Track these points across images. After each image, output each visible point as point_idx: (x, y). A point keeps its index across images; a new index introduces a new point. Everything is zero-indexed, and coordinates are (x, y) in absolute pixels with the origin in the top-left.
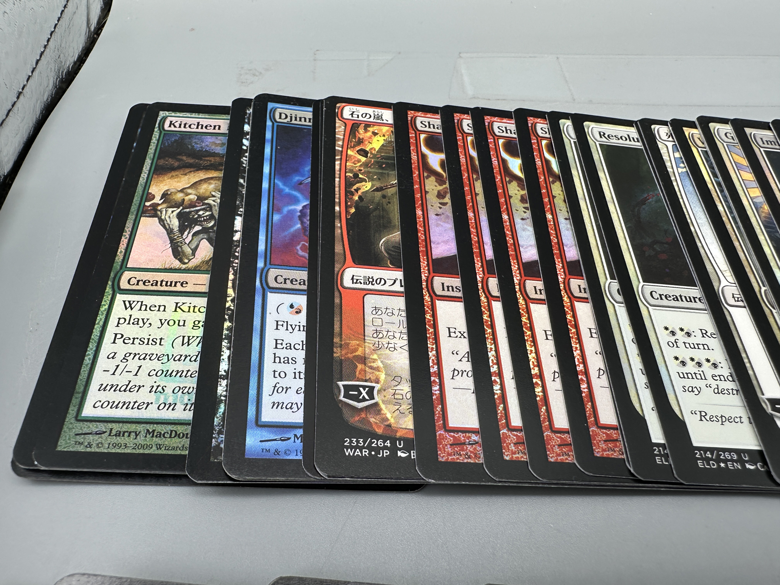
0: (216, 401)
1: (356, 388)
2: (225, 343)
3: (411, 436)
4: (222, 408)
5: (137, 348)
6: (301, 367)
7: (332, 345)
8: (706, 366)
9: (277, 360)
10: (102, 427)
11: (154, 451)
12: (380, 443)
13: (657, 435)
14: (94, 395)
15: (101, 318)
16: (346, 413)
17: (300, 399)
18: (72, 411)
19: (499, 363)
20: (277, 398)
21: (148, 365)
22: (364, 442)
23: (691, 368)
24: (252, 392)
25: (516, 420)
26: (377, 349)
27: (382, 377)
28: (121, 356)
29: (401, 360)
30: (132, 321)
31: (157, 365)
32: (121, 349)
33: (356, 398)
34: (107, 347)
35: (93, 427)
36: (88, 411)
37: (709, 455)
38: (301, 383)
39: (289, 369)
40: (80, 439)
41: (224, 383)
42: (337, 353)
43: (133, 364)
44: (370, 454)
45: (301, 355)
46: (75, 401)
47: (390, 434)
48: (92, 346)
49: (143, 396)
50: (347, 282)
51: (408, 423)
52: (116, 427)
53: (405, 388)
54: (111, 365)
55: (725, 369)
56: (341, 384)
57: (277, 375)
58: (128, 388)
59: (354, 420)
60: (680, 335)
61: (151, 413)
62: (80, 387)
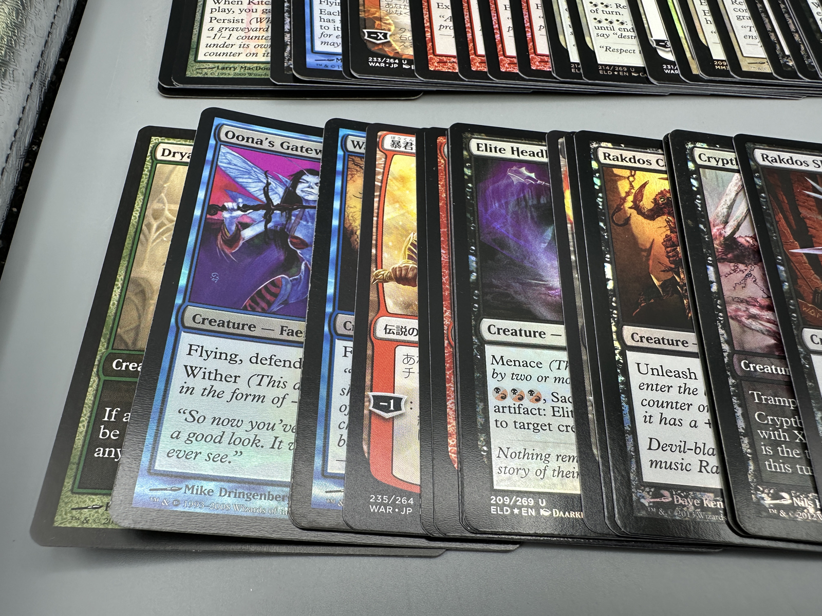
0: (284, 45)
1: (376, 33)
2: (286, 15)
3: (413, 58)
4: (288, 48)
5: (226, 25)
6: (338, 24)
7: (358, 10)
8: (616, 24)
9: (322, 20)
10: (211, 65)
11: (247, 76)
12: (392, 61)
13: (574, 57)
14: (202, 50)
15: (199, 9)
16: (368, 44)
17: (340, 41)
18: (191, 58)
19: (471, 22)
20: (323, 39)
21: (235, 34)
22: (382, 60)
23: (605, 24)
24: (308, 36)
25: (481, 50)
26: (389, 14)
27: (393, 28)
28: (216, 29)
29: (405, 19)
30: (220, 10)
31: (243, 34)
32: (217, 26)
33: (376, 38)
34: (206, 25)
35: (206, 65)
36: (201, 57)
37: (608, 68)
38: (340, 33)
39: (331, 25)
40: (200, 71)
41: (288, 35)
42: (362, 15)
43: (226, 34)
44: (385, 65)
45: (338, 19)
46: (192, 53)
47: (398, 57)
48: (197, 25)
49: (235, 49)
51: (410, 52)
52: (221, 66)
53: (408, 35)
54: (212, 34)
55: (630, 24)
56: (365, 31)
57: (323, 28)
58: (224, 45)
59: (375, 49)
60: (600, 7)
61: (242, 58)
62: (194, 45)
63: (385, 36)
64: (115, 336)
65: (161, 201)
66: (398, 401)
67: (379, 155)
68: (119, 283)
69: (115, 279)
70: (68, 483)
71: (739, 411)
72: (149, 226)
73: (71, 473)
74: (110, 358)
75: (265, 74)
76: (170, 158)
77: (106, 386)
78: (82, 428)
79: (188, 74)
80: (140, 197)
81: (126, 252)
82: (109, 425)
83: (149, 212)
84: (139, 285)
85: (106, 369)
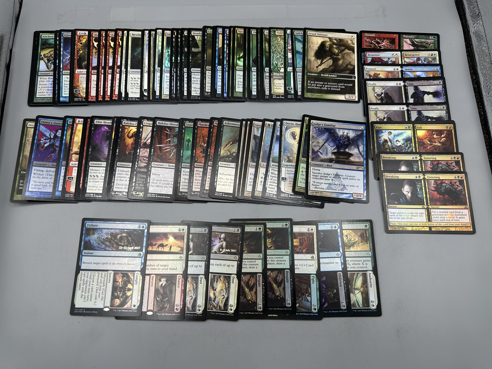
0: (56, 94)
2: (57, 85)
3: (85, 97)
4: (57, 95)
5: (43, 86)
6: (68, 88)
7: (73, 84)
8: (136, 84)
9: (65, 87)
10: (40, 99)
11: (48, 102)
12: (80, 98)
13: (123, 96)
14: (37, 94)
15: (36, 81)
16: (75, 94)
17: (68, 93)
18: (35, 96)
19: (101, 86)
20: (65, 93)
21: (45, 89)
22: (78, 98)
23: (133, 84)
24: (61, 92)
25: (102, 94)
26: (81, 84)
27: (81, 88)
28: (41, 87)
29: (85, 86)
30: (41, 81)
31: (47, 89)
32: (41, 86)
33: (77, 92)
34: (38, 86)
35: (38, 99)
36: (37, 96)
37: (130, 98)
38: (69, 90)
39: (67, 88)
42: (74, 85)
43: (43, 89)
44: (78, 100)
45: (68, 86)
46: (35, 95)
47: (82, 97)
48: (36, 86)
49: (45, 94)
50: (76, 73)
51: (85, 95)
52: (42, 99)
53: (85, 90)
54: (39, 89)
55: (139, 85)
56: (74, 90)
57: (65, 89)
58: (43, 93)
59: (76, 95)
60: (134, 79)
61: (47, 96)
62: (35, 93)
63: (79, 92)
64: (21, 167)
65: (29, 137)
66: (72, 178)
67: (75, 124)
68: (21, 156)
69: (20, 155)
70: (15, 193)
71: (135, 178)
72: (27, 143)
73: (15, 191)
74: (21, 171)
75: (51, 101)
76: (30, 127)
77: (20, 176)
78: (17, 184)
79: (34, 101)
80: (24, 137)
81: (22, 149)
82: (21, 183)
83: (26, 140)
84: (25, 156)
85: (20, 173)
